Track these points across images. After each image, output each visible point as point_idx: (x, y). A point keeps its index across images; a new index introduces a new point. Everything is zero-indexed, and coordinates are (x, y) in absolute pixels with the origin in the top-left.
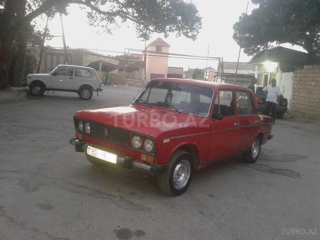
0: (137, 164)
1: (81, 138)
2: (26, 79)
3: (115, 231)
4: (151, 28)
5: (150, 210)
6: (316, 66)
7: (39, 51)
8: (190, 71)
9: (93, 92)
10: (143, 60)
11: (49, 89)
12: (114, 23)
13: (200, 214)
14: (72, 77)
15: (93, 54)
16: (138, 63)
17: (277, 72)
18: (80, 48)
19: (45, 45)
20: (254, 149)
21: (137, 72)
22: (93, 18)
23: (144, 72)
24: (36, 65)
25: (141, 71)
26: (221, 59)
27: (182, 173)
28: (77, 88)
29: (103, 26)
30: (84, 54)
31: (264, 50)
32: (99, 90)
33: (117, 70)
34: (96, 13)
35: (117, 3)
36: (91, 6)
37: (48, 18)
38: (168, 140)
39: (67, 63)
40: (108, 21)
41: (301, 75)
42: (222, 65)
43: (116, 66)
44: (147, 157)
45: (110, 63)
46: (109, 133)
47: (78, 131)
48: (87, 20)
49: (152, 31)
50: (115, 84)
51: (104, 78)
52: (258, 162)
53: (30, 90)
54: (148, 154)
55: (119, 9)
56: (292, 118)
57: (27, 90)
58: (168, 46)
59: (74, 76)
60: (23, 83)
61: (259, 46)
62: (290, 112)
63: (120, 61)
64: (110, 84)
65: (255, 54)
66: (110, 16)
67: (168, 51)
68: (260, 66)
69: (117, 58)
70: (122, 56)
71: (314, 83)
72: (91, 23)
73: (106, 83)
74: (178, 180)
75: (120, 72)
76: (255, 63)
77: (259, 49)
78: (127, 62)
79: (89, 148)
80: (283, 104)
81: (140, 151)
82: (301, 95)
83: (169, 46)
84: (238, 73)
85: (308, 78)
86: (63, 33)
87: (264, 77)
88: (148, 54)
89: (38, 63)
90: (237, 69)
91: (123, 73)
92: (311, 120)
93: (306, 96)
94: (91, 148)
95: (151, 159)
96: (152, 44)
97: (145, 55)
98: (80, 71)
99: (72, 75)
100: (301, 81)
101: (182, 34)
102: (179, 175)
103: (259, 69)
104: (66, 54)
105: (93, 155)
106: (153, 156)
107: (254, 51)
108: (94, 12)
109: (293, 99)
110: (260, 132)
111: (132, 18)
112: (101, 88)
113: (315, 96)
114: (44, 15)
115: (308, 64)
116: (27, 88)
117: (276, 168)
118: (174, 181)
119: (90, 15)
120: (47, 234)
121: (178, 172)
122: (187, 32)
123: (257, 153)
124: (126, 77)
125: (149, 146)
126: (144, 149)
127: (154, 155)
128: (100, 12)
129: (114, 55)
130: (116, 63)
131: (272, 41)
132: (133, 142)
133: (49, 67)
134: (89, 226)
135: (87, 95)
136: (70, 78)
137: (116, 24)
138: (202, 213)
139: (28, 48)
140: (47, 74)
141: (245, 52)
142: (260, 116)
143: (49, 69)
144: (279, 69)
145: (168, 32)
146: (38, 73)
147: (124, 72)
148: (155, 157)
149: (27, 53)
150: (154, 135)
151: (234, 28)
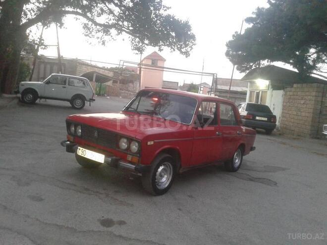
0: (123, 164)
1: (72, 140)
2: (18, 87)
3: (99, 220)
4: (146, 42)
5: (132, 205)
6: (304, 85)
7: (33, 59)
8: (185, 85)
9: (86, 102)
10: (138, 73)
11: (41, 98)
12: (110, 35)
13: (178, 211)
14: (65, 86)
15: (87, 65)
16: (132, 76)
17: (268, 89)
18: (75, 58)
19: (39, 53)
20: (236, 159)
21: (131, 84)
22: (89, 29)
23: (138, 85)
24: (29, 73)
25: (135, 84)
26: (215, 75)
27: (165, 174)
28: (70, 97)
29: (98, 38)
30: (78, 64)
31: (256, 68)
32: (92, 100)
33: (112, 81)
34: (92, 25)
35: (113, 16)
36: (88, 18)
37: (44, 27)
38: (152, 143)
39: (60, 72)
40: (104, 33)
41: (291, 93)
42: (216, 81)
43: (110, 77)
44: (132, 158)
45: (104, 74)
46: (98, 135)
47: (70, 133)
48: (83, 31)
49: (147, 45)
50: (108, 96)
51: (98, 90)
52: (240, 171)
53: (22, 97)
54: (133, 154)
55: (114, 22)
56: (281, 135)
57: (19, 98)
58: (163, 60)
59: (67, 85)
60: (16, 90)
61: (251, 64)
62: (279, 128)
63: (115, 73)
64: (103, 95)
65: (248, 71)
66: (106, 28)
67: (164, 65)
68: (252, 83)
69: (111, 70)
70: (116, 68)
71: (302, 102)
72: (87, 34)
73: (99, 95)
74: (161, 181)
75: (114, 84)
76: (248, 80)
77: (252, 66)
78: (121, 74)
79: (79, 149)
80: (272, 121)
81: (126, 152)
82: (290, 112)
83: (165, 60)
84: (231, 89)
85: (298, 97)
86: (58, 43)
87: (255, 94)
88: (143, 67)
89: (31, 71)
90: (230, 86)
91: (116, 84)
92: (299, 137)
93: (295, 114)
94: (81, 148)
95: (136, 159)
96: (147, 58)
97: (140, 68)
98: (73, 81)
99: (65, 84)
100: (290, 99)
101: (176, 50)
102: (162, 176)
103: (251, 86)
104: (60, 64)
105: (83, 156)
106: (138, 157)
107: (247, 69)
108: (90, 23)
109: (283, 116)
110: (242, 142)
111: (127, 31)
112: (94, 98)
113: (303, 114)
114: (40, 24)
115: (298, 83)
116: (19, 95)
117: (256, 177)
118: (156, 181)
119: (86, 26)
120: (37, 220)
121: (160, 173)
122: (181, 48)
123: (239, 163)
124: (121, 89)
125: (135, 147)
126: (130, 151)
127: (138, 155)
128: (96, 24)
129: (109, 67)
130: (111, 74)
131: (264, 59)
132: (120, 143)
133: (41, 75)
134: (76, 215)
135: (80, 104)
136: (63, 87)
137: (112, 36)
138: (180, 209)
139: (21, 56)
140: (40, 83)
141: (238, 69)
142: (242, 127)
143: (42, 78)
144: (270, 86)
145: (163, 47)
146: (30, 80)
147: (118, 85)
148: (139, 157)
149: (20, 61)
150: (139, 137)
151: (227, 45)
